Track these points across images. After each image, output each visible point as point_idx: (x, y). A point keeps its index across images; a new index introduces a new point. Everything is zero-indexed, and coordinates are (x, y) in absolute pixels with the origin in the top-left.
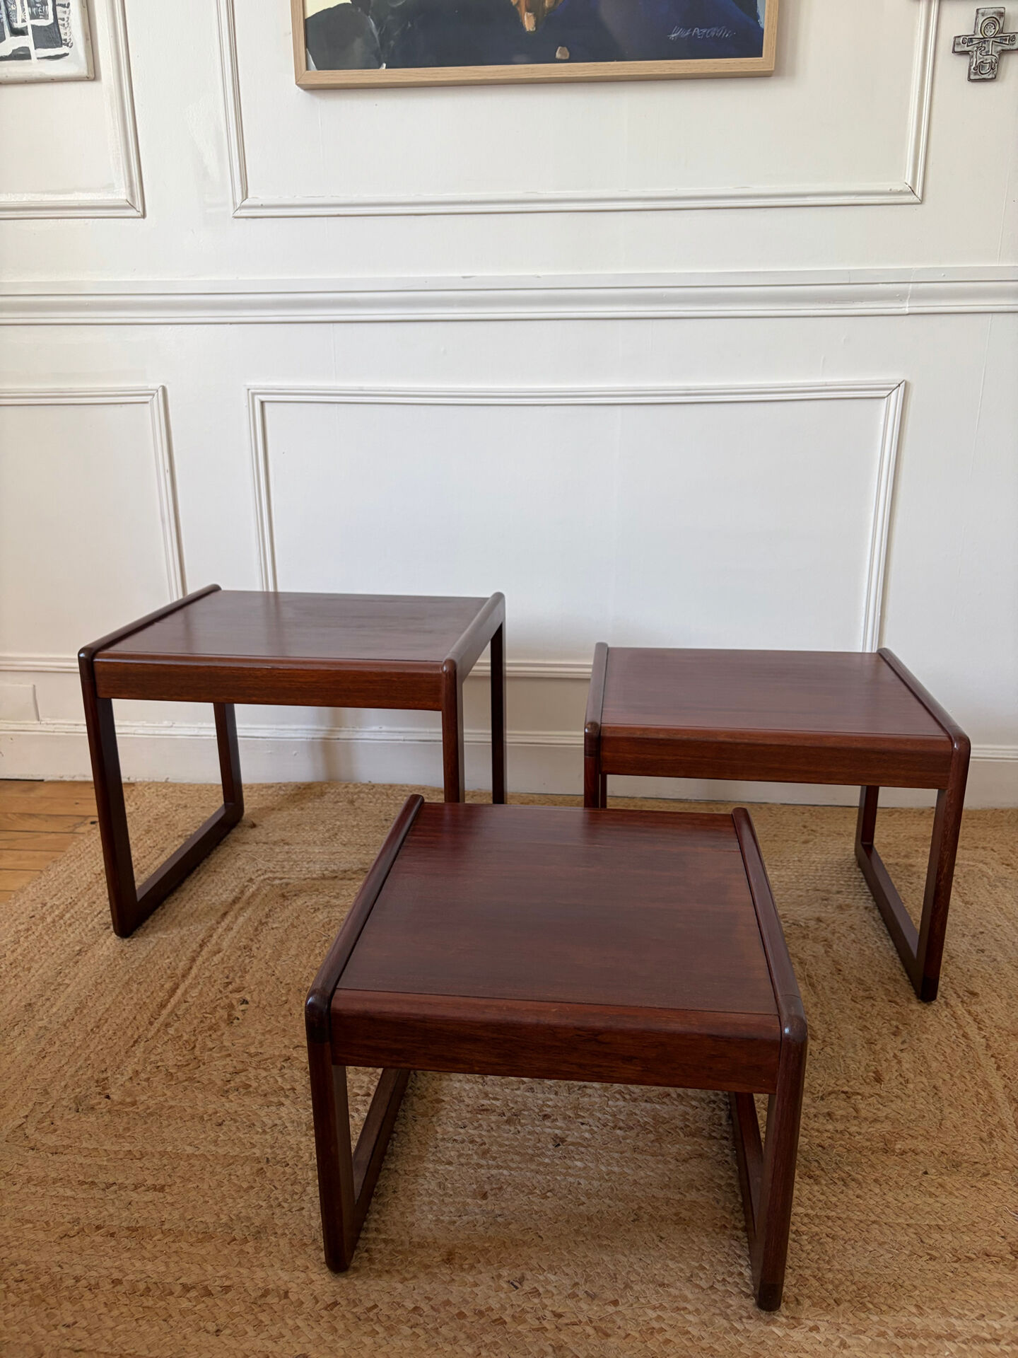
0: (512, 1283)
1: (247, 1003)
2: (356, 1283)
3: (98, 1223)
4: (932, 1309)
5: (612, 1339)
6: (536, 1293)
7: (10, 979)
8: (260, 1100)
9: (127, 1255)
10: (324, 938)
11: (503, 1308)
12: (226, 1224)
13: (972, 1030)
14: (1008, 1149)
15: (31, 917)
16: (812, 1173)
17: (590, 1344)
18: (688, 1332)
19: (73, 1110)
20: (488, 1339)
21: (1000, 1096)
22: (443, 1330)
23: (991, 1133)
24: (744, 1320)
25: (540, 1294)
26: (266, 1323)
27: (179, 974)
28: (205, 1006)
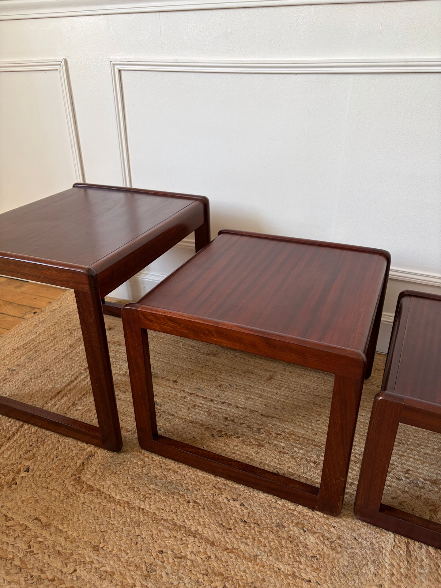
27: (8, 436)
28: (5, 468)
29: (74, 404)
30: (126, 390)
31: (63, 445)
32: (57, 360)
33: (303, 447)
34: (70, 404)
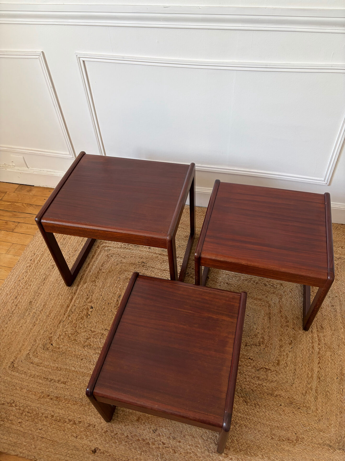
0: (154, 431)
1: (93, 308)
2: (113, 424)
3: (48, 394)
4: (266, 457)
5: (176, 454)
6: (159, 435)
7: (25, 289)
8: (93, 352)
9: (55, 407)
10: (118, 279)
11: (150, 439)
12: (81, 398)
13: (316, 345)
14: (310, 399)
15: (31, 260)
16: (246, 401)
17: (170, 455)
18: (197, 455)
19: (42, 349)
20: (144, 449)
21: (315, 376)
22: (133, 444)
23: (306, 391)
24: (213, 453)
25: (160, 436)
26: (89, 436)
27: (74, 292)
28: (80, 308)
29: (100, 270)
30: (125, 256)
31: (103, 292)
32: (79, 243)
33: (221, 276)
34: (98, 270)
